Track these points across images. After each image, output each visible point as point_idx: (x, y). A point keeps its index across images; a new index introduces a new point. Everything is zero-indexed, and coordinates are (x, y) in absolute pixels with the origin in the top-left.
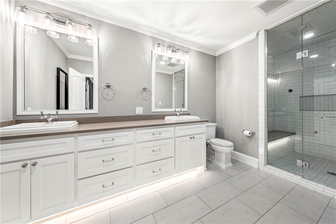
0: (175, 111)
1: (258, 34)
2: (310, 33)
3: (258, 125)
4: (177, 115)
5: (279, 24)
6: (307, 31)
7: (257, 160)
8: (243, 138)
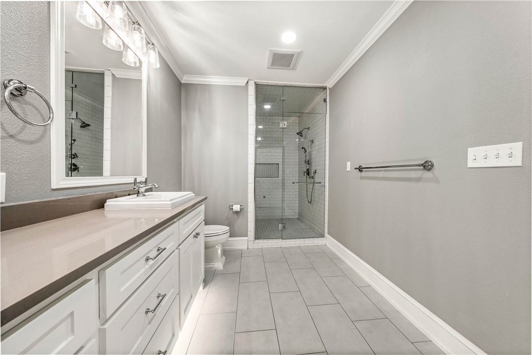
0: (135, 183)
1: (248, 82)
2: (267, 105)
3: (247, 195)
4: (138, 193)
5: (266, 84)
6: (267, 102)
7: (246, 238)
8: (229, 216)
